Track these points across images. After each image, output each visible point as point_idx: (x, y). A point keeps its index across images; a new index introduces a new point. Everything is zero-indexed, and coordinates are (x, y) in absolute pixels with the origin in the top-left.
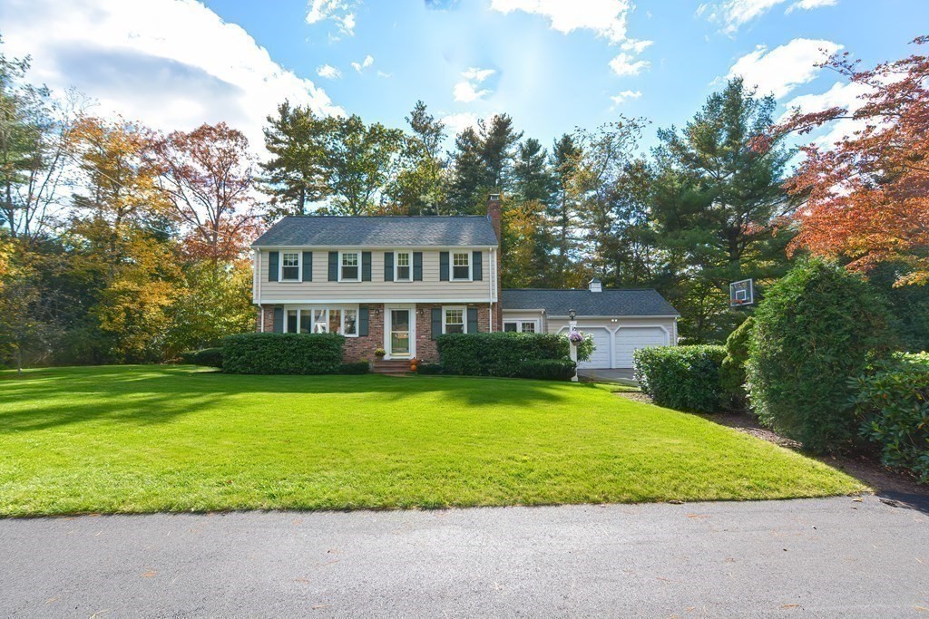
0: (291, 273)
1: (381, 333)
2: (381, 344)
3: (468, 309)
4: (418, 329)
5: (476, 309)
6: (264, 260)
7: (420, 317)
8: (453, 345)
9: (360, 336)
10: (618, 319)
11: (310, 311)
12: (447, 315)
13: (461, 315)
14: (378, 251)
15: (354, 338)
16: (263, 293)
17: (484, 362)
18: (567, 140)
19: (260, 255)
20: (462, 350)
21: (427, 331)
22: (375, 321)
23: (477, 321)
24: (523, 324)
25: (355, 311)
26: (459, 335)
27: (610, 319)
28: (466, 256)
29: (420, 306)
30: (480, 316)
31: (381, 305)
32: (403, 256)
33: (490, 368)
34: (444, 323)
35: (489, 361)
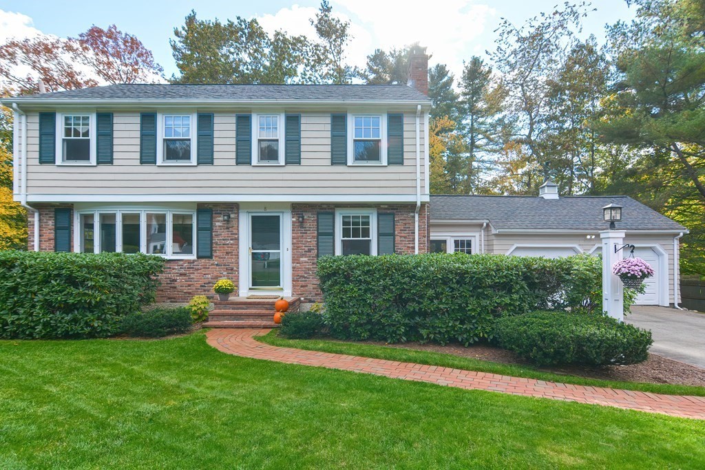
0: (77, 150)
1: (234, 253)
2: (233, 271)
3: (379, 215)
4: (295, 247)
5: (393, 215)
6: (31, 126)
7: (299, 225)
8: (347, 278)
9: (199, 257)
11: (114, 216)
12: (345, 223)
13: (368, 224)
14: (225, 111)
15: (189, 262)
16: (31, 183)
17: (411, 315)
18: (476, 62)
19: (24, 118)
20: (366, 291)
21: (309, 251)
22: (224, 233)
23: (393, 235)
25: (191, 217)
26: (363, 258)
29: (298, 209)
30: (399, 226)
31: (233, 207)
33: (424, 327)
34: (339, 237)
35: (424, 314)
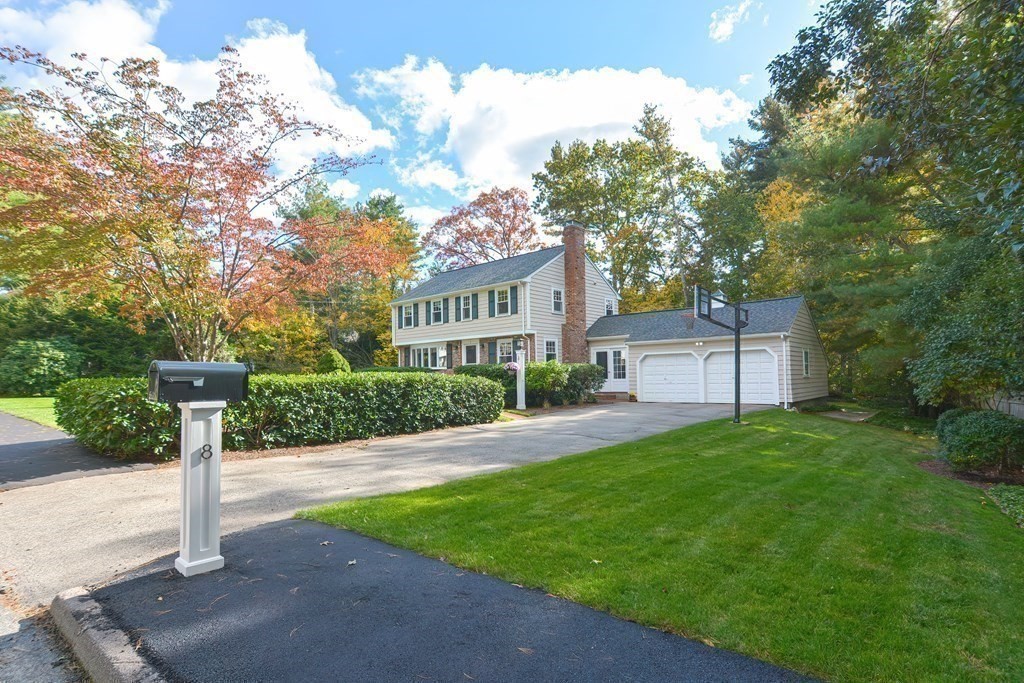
10: (704, 342)
24: (615, 352)
27: (694, 343)
28: (506, 293)
32: (466, 298)
